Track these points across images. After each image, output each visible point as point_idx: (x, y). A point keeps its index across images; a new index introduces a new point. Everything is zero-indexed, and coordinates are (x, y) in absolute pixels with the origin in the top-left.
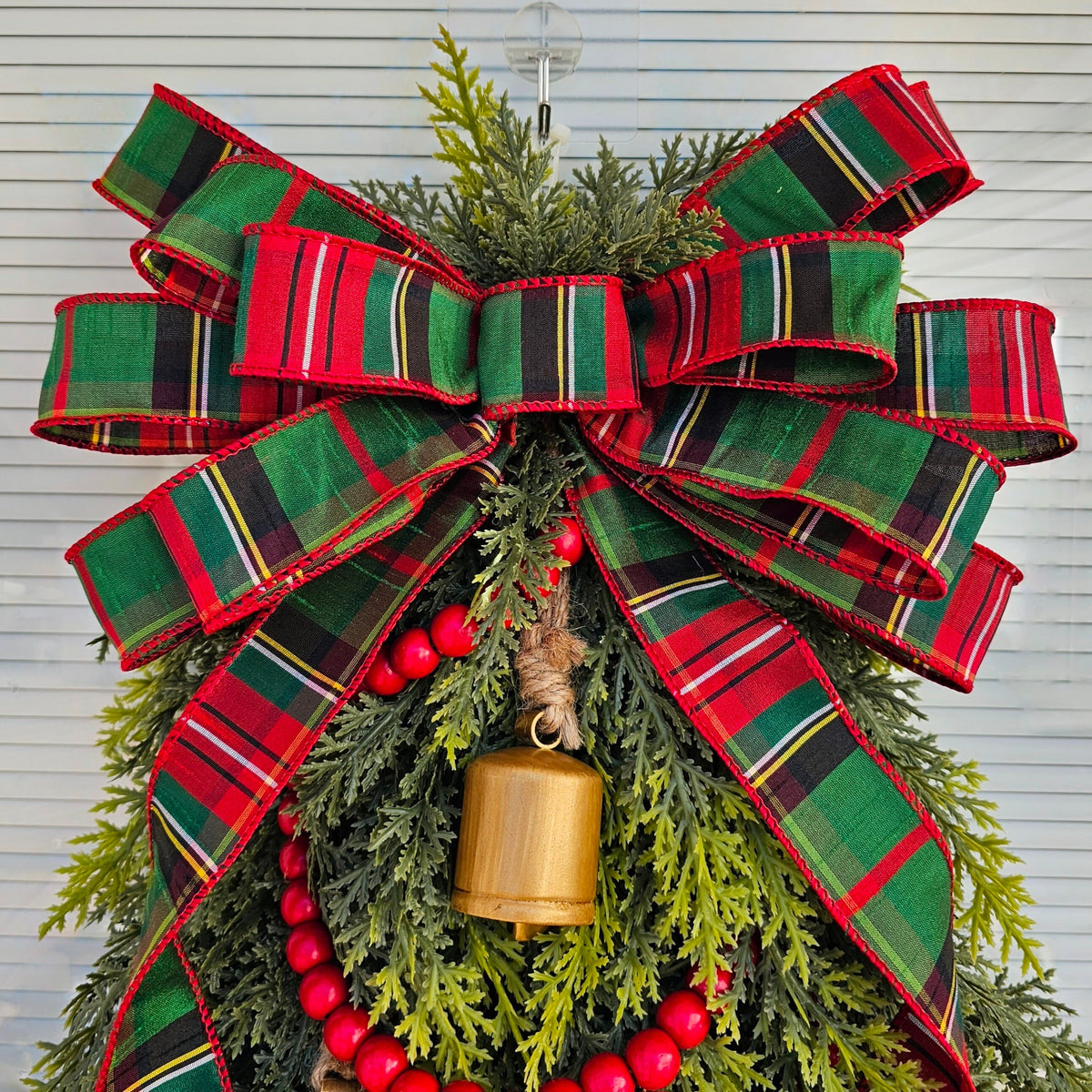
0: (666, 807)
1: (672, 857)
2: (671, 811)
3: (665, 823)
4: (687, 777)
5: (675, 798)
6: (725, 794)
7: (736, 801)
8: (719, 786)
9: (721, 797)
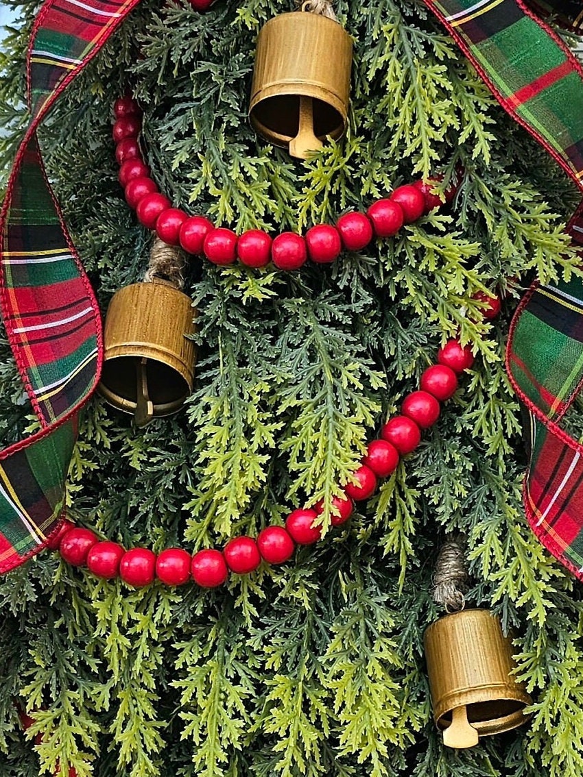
0: (394, 54)
1: (399, 86)
2: (399, 57)
3: (395, 63)
4: (409, 36)
5: (402, 47)
6: (435, 43)
7: (443, 46)
8: (431, 38)
9: (432, 46)
